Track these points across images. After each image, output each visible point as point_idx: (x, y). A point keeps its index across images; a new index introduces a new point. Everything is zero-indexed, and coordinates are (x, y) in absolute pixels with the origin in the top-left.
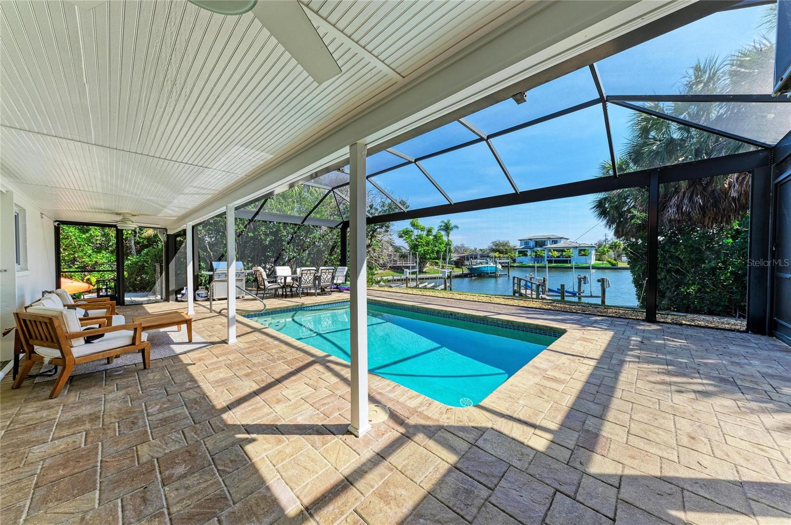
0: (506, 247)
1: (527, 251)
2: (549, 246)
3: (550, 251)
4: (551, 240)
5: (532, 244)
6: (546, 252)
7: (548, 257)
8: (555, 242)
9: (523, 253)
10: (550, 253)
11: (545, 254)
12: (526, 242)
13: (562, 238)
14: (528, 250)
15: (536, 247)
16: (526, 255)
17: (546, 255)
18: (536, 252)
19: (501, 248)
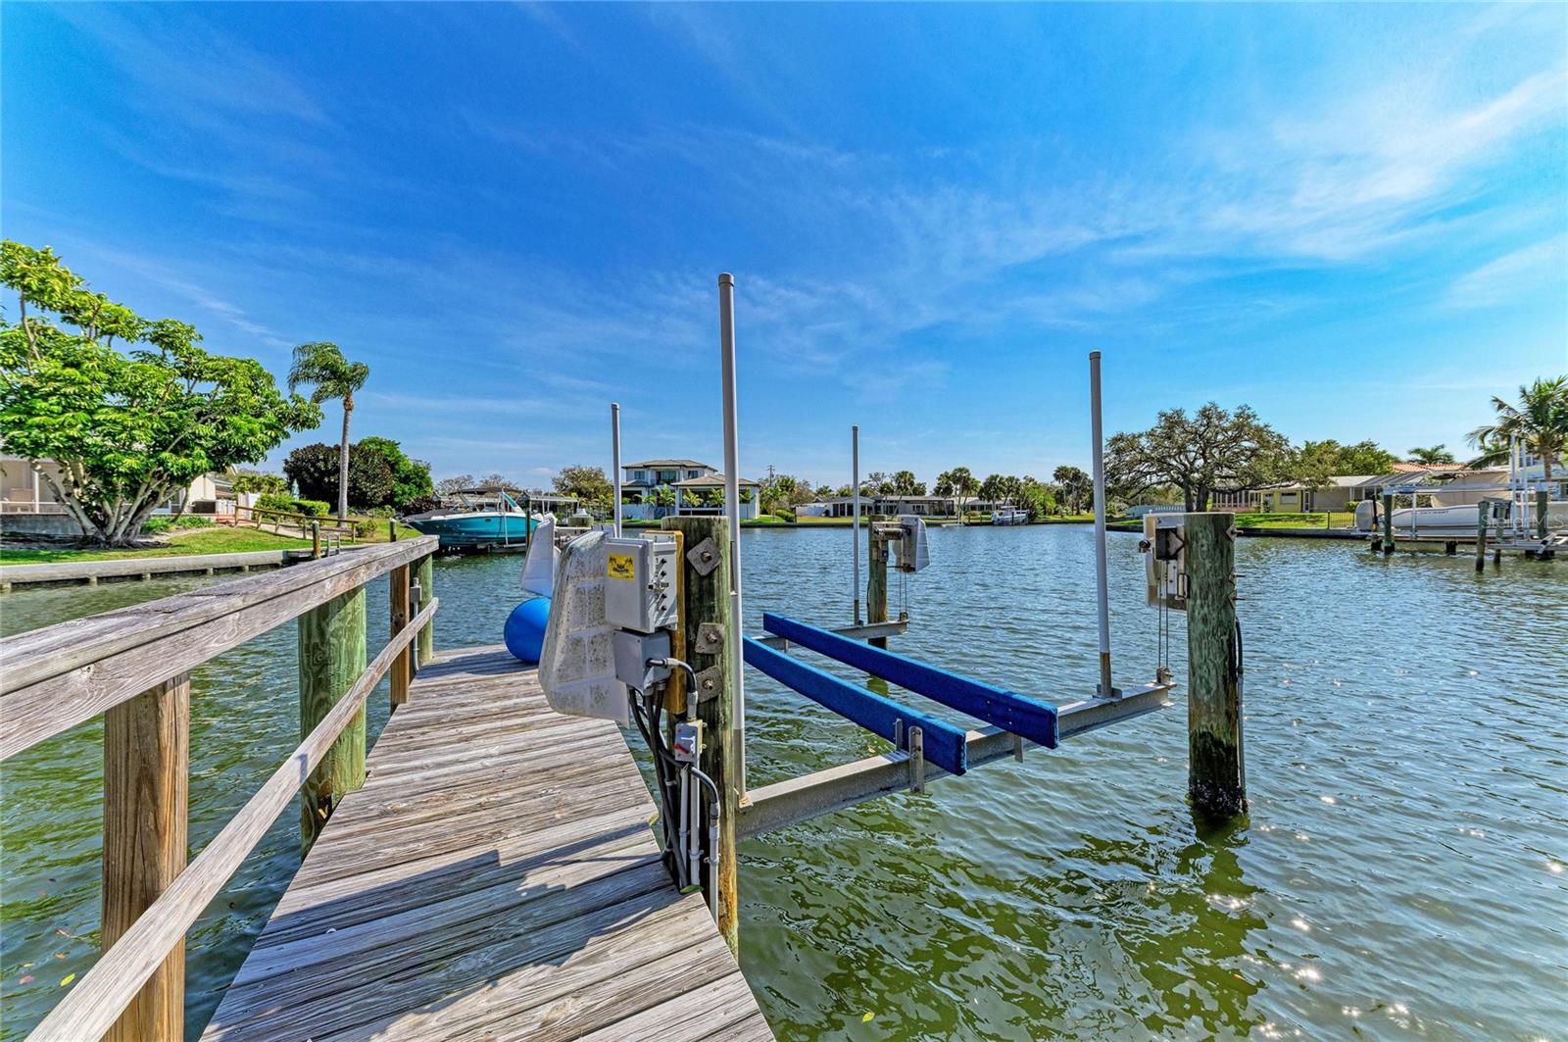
0: (596, 484)
1: (640, 493)
2: (683, 482)
3: (684, 492)
4: (687, 470)
5: (650, 476)
6: (677, 494)
7: (681, 506)
8: (693, 474)
9: (630, 496)
10: (685, 497)
11: (677, 498)
12: (638, 471)
13: (705, 467)
14: (643, 490)
15: (658, 483)
16: (638, 501)
17: (677, 502)
18: (658, 494)
19: (584, 484)
